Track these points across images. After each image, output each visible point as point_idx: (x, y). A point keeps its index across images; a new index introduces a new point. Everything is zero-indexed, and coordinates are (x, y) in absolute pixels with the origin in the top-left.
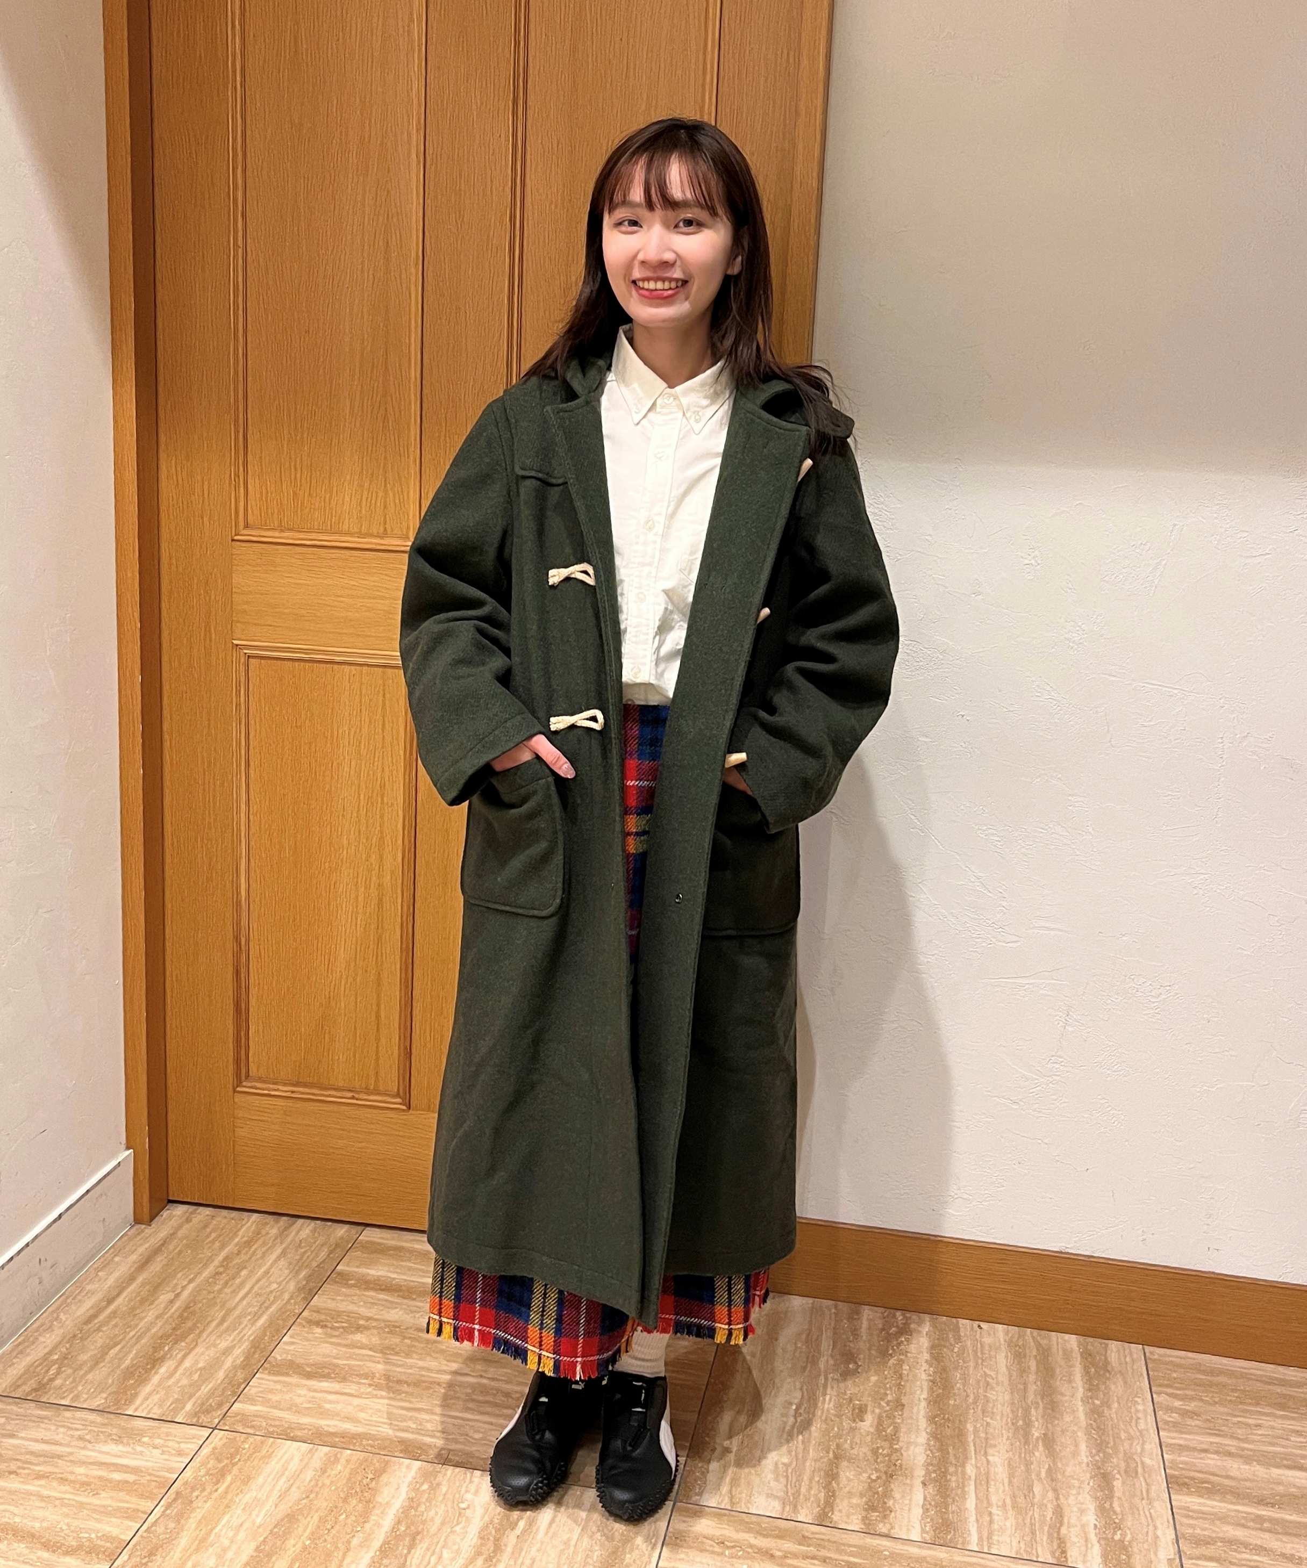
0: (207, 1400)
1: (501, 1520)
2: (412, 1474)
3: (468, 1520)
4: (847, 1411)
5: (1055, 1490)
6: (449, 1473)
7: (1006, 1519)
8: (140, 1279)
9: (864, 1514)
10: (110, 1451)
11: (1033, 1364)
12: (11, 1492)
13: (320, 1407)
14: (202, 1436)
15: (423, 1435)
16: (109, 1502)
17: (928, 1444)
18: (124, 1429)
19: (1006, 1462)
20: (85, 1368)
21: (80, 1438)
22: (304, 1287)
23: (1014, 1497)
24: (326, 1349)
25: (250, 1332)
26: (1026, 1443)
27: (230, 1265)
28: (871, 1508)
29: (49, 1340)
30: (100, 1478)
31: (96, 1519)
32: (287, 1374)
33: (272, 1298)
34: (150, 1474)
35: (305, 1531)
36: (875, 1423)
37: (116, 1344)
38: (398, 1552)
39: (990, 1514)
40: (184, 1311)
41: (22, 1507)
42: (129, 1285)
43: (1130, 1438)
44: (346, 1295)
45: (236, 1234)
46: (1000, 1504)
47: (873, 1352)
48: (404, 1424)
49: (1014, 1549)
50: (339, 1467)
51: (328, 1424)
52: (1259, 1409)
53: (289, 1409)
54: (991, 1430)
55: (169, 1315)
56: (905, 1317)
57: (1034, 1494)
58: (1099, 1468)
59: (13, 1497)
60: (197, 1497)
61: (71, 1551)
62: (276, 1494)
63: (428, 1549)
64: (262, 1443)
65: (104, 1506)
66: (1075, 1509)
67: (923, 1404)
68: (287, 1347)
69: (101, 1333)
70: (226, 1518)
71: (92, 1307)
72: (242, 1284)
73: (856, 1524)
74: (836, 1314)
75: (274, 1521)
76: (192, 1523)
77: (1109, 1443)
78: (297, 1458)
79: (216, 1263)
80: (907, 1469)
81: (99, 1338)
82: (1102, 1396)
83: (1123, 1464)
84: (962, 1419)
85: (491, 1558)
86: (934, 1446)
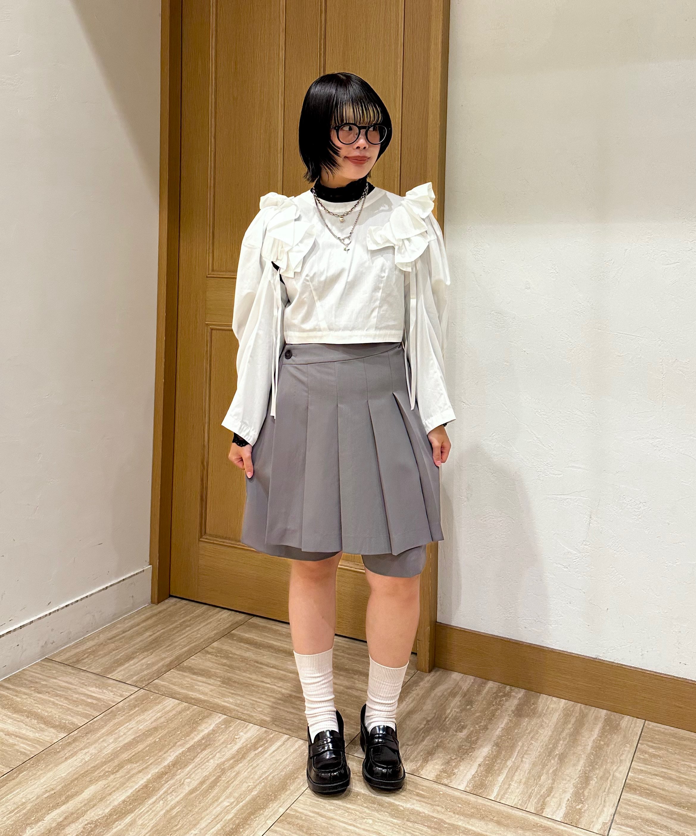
0: (145, 676)
1: (252, 746)
2: (220, 720)
3: (235, 744)
4: (455, 727)
5: (554, 780)
6: (237, 723)
7: (517, 788)
8: (142, 625)
9: (439, 773)
10: (92, 690)
11: (573, 720)
12: (43, 700)
13: (193, 686)
14: (134, 690)
15: (234, 705)
16: (81, 710)
17: (492, 748)
18: (103, 683)
19: (533, 762)
20: (100, 656)
21: (83, 683)
22: (211, 638)
23: (529, 779)
24: (209, 664)
25: (177, 653)
26: (549, 756)
27: (184, 624)
28: (444, 771)
29: (90, 644)
30: (82, 700)
31: (72, 716)
32: (185, 672)
33: (195, 640)
34: (104, 702)
35: (159, 735)
36: (468, 734)
37: (117, 649)
38: (196, 751)
39: (510, 785)
40: (154, 640)
41: (44, 706)
42: (135, 627)
43: (612, 763)
44: (230, 643)
45: (193, 613)
46: (518, 781)
47: (484, 703)
48: (228, 699)
49: (515, 803)
50: (188, 712)
51: (191, 694)
53: (178, 685)
54: (531, 747)
55: (145, 641)
56: (511, 690)
57: (540, 779)
58: (586, 773)
59: (43, 702)
60: (119, 714)
61: (54, 727)
62: (154, 718)
63: (210, 752)
64: (159, 697)
65: (78, 711)
66: (561, 790)
67: (500, 729)
68: (191, 661)
69: (113, 644)
70: (127, 725)
71: (115, 634)
72: (184, 633)
73: (432, 776)
74: (473, 683)
75: (147, 729)
76: (112, 724)
77: (598, 763)
78: (171, 706)
79: (178, 623)
80: (473, 757)
81: (112, 646)
82: (606, 741)
83: (601, 774)
84: (518, 739)
85: (237, 761)
86: (495, 749)
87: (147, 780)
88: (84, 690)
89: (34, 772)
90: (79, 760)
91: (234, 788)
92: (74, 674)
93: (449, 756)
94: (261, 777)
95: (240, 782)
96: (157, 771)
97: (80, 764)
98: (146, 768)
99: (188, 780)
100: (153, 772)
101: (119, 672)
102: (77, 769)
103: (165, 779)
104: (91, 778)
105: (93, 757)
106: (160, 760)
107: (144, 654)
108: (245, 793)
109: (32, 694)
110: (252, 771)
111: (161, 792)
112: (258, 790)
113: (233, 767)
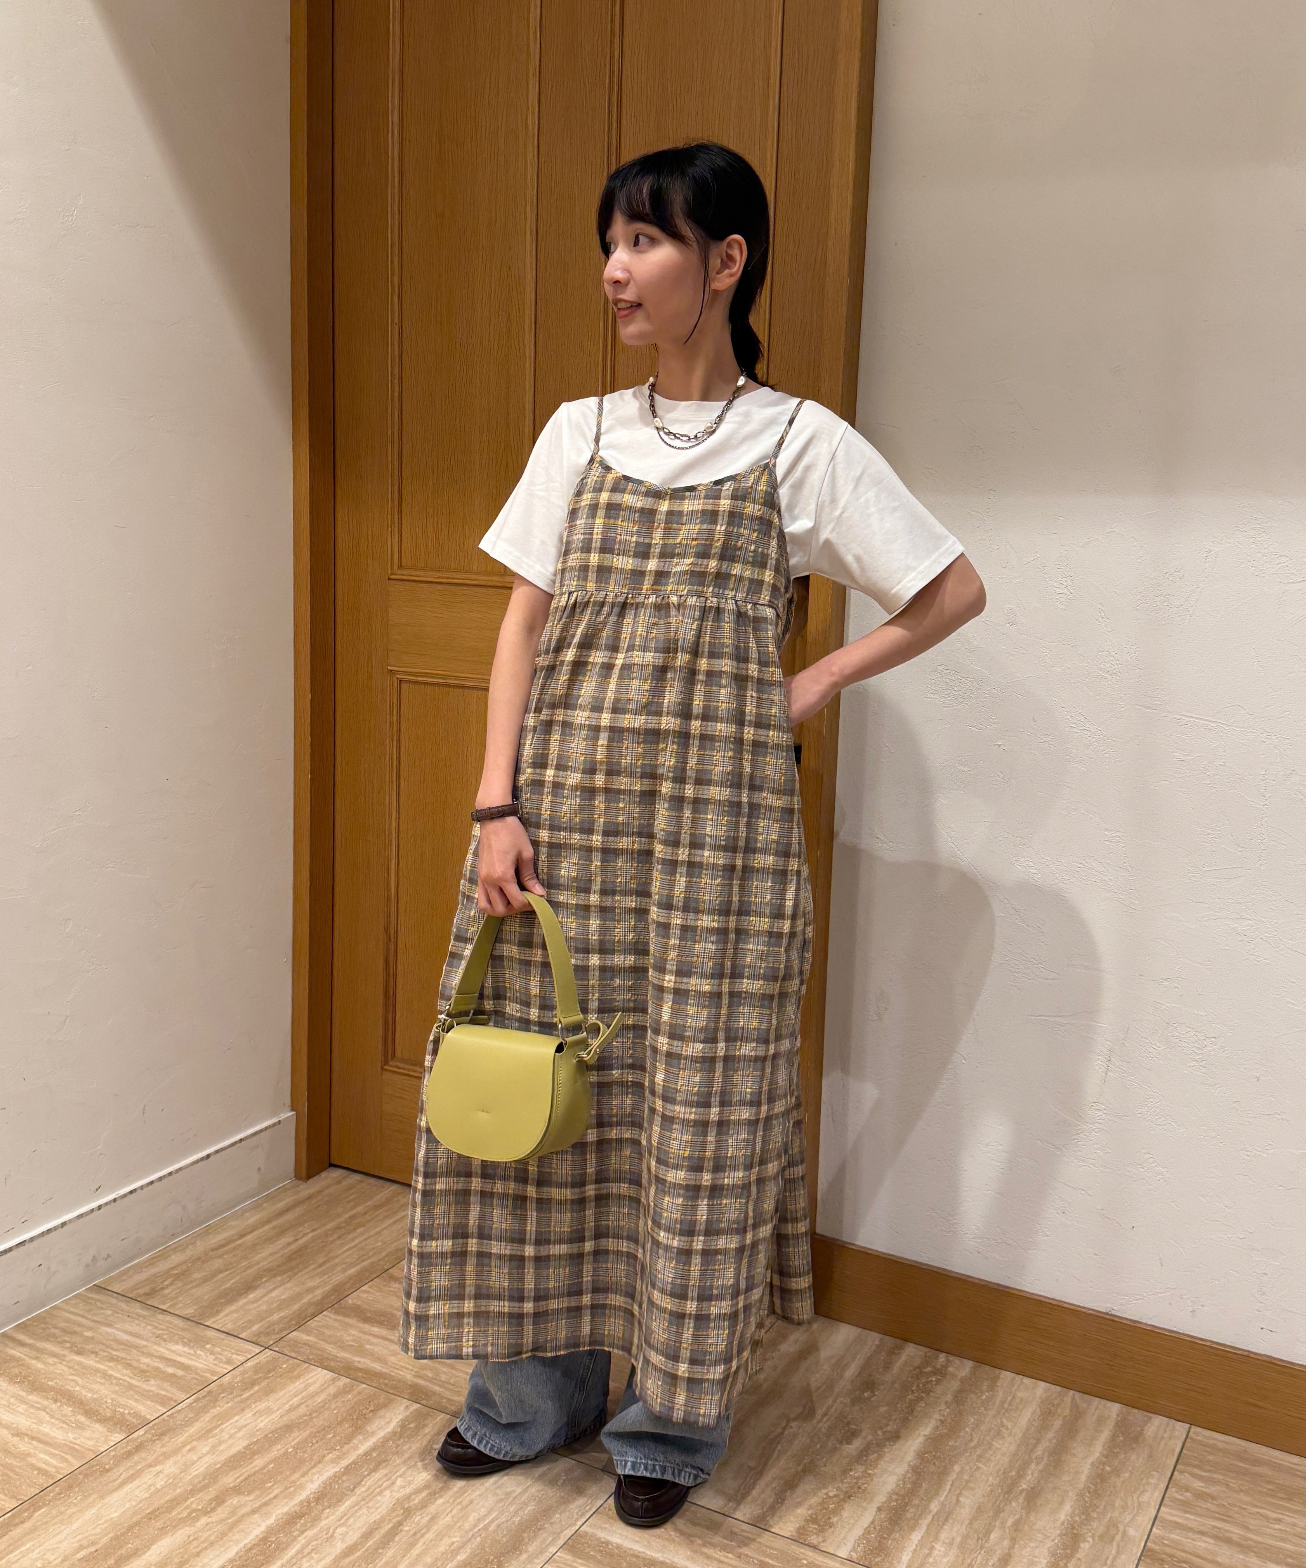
0: (274, 1324)
2: (408, 1413)
4: (839, 1433)
5: (1014, 1540)
7: (944, 1556)
8: (274, 1223)
9: (803, 1523)
10: (178, 1351)
11: (1058, 1423)
12: (85, 1367)
13: (362, 1346)
14: (253, 1351)
15: (435, 1384)
16: (152, 1389)
17: (904, 1476)
18: (196, 1335)
19: (977, 1505)
20: (193, 1284)
21: (160, 1336)
23: (966, 1537)
25: (338, 1278)
26: (1008, 1492)
27: (352, 1222)
28: (813, 1520)
29: (178, 1258)
30: (157, 1368)
31: (136, 1401)
32: (348, 1316)
33: (370, 1254)
34: (197, 1373)
35: (294, 1440)
36: (862, 1447)
37: (226, 1270)
38: (360, 1473)
39: (932, 1548)
40: (295, 1253)
41: (86, 1380)
42: (263, 1226)
43: (1124, 1508)
45: (371, 1199)
46: (947, 1541)
47: (896, 1386)
48: (425, 1372)
50: (350, 1396)
51: (358, 1360)
52: (1288, 1505)
53: (335, 1343)
54: (977, 1475)
55: (280, 1254)
56: (948, 1361)
57: (988, 1539)
58: (1073, 1528)
59: (85, 1371)
60: (223, 1397)
61: (103, 1420)
62: (287, 1407)
63: (386, 1475)
64: (298, 1366)
65: (148, 1391)
66: (1025, 1561)
67: (921, 1439)
68: (361, 1295)
69: (220, 1260)
70: (236, 1418)
71: (225, 1239)
72: (353, 1240)
73: (789, 1531)
74: (877, 1346)
75: (273, 1428)
76: (207, 1417)
77: (1098, 1508)
78: (318, 1384)
79: (342, 1219)
80: (869, 1493)
81: (217, 1263)
82: (1116, 1464)
83: (1102, 1529)
84: (953, 1459)
85: (435, 1494)
86: (910, 1478)
87: (267, 1527)
88: (163, 1350)
89: (63, 1509)
90: (145, 1486)
91: (424, 1547)
92: (144, 1317)
93: (824, 1491)
94: (475, 1526)
95: (437, 1535)
96: (286, 1509)
97: (147, 1495)
98: (265, 1504)
99: (341, 1530)
100: (279, 1512)
101: (227, 1315)
102: (141, 1505)
103: (302, 1525)
104: (164, 1523)
105: (171, 1481)
106: (292, 1489)
107: (274, 1279)
108: (445, 1556)
109: (65, 1356)
110: (461, 1515)
111: (292, 1552)
112: (469, 1551)
113: (426, 1506)
